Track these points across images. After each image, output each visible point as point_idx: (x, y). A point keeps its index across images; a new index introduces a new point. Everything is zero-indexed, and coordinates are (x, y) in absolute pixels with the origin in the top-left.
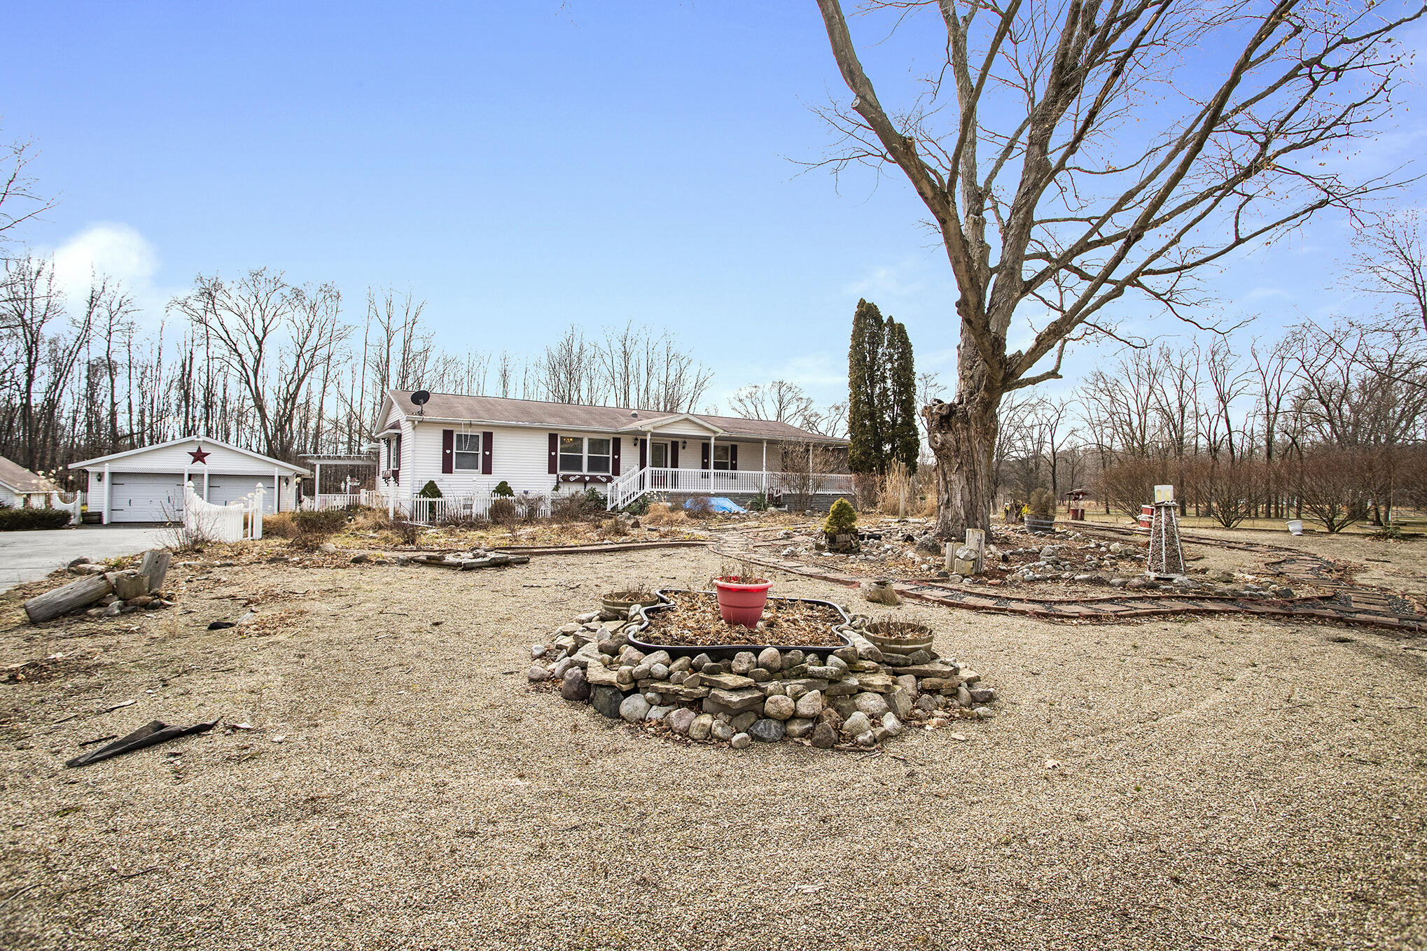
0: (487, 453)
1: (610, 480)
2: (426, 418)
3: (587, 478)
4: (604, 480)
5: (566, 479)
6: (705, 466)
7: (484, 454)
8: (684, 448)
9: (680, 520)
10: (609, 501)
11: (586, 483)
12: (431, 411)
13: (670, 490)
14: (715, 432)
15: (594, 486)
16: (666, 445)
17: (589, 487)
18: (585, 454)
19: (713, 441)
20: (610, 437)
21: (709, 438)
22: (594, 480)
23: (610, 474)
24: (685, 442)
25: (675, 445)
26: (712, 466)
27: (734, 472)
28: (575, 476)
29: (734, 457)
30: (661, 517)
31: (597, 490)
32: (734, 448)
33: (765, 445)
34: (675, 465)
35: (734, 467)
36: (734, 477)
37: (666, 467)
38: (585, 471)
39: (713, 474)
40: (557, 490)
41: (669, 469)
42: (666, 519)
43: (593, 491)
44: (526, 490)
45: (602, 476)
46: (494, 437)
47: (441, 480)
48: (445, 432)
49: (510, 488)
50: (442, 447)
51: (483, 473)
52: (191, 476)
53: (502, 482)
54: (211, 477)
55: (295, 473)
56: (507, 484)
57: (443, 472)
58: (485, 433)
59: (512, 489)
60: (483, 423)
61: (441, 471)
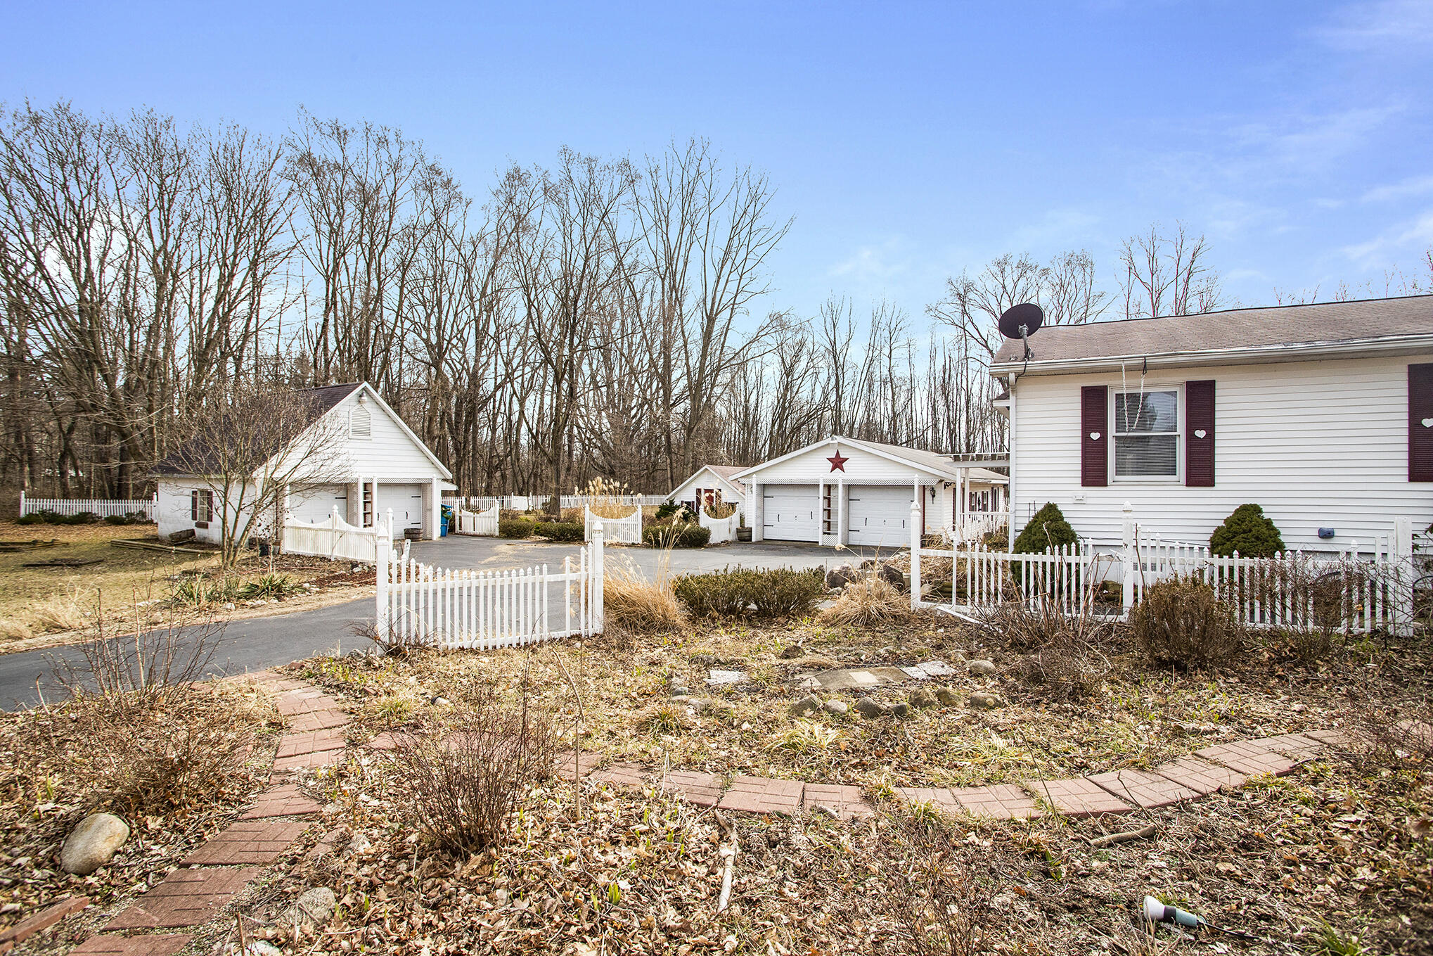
0: (1201, 434)
7: (1190, 436)
12: (1048, 348)
44: (1327, 526)
46: (1217, 392)
47: (1080, 502)
48: (1087, 392)
49: (1268, 523)
50: (1080, 427)
51: (1192, 481)
52: (829, 487)
53: (1244, 508)
54: (849, 487)
55: (941, 481)
56: (1260, 511)
57: (1085, 483)
58: (1191, 386)
59: (1275, 524)
60: (1180, 359)
61: (1080, 481)
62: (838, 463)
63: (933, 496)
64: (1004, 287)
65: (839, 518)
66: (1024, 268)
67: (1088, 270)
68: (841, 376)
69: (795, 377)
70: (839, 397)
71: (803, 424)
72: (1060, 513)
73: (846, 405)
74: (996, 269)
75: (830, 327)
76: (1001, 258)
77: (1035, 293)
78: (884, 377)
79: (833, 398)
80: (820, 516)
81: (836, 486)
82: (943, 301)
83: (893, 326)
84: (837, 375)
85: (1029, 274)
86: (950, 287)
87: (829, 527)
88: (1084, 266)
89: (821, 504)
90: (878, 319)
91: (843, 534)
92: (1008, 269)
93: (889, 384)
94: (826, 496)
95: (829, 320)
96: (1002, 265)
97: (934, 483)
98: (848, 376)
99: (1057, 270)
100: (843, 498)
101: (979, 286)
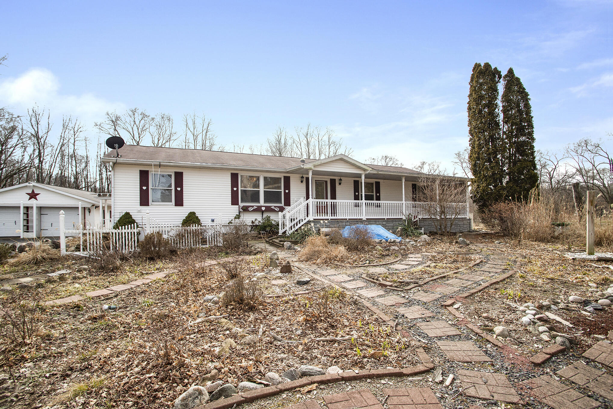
0: (179, 189)
1: (282, 209)
2: (120, 160)
3: (263, 209)
4: (277, 209)
5: (245, 209)
6: (356, 198)
7: (176, 190)
8: (340, 184)
9: (339, 256)
10: (280, 227)
11: (263, 212)
12: (125, 155)
13: (329, 217)
14: (365, 170)
15: (269, 214)
16: (326, 182)
17: (265, 215)
18: (262, 189)
19: (363, 177)
20: (281, 176)
21: (359, 176)
22: (269, 209)
23: (283, 205)
24: (341, 180)
25: (333, 182)
26: (363, 198)
27: (378, 202)
28: (253, 206)
29: (378, 191)
30: (319, 252)
31: (271, 218)
32: (378, 184)
33: (404, 181)
34: (334, 197)
35: (378, 199)
36: (378, 206)
37: (327, 198)
38: (262, 202)
39: (364, 204)
40: (239, 218)
41: (329, 201)
42: (324, 256)
43: (268, 218)
44: (213, 218)
45: (275, 207)
46: (184, 176)
47: (139, 212)
48: (141, 172)
49: (197, 217)
50: (139, 184)
51: (176, 205)
52: (27, 208)
53: (191, 213)
54: (40, 208)
55: (93, 205)
56: (195, 214)
57: (141, 205)
58: (176, 173)
59: (199, 218)
60: (171, 164)
61: (139, 204)
62: (33, 196)
63: (90, 212)
64: (134, 121)
65: (34, 224)
66: (144, 116)
67: (171, 122)
68: (42, 151)
69: (9, 146)
70: (41, 162)
71: (15, 174)
72: (131, 215)
73: (46, 166)
74: (131, 113)
75: (34, 123)
76: (134, 109)
77: (148, 127)
78: (70, 154)
79: (36, 161)
80: (21, 223)
81: (32, 207)
82: (104, 122)
83: (76, 129)
84: (39, 149)
85: (146, 118)
86: (107, 116)
87: (27, 228)
88: (169, 120)
89: (22, 216)
90: (66, 124)
91: (37, 231)
92: (136, 114)
93: (74, 158)
94: (25, 212)
95: (34, 119)
96: (134, 112)
97: (89, 206)
98: (48, 151)
99: (158, 119)
100: (37, 213)
101: (122, 118)
